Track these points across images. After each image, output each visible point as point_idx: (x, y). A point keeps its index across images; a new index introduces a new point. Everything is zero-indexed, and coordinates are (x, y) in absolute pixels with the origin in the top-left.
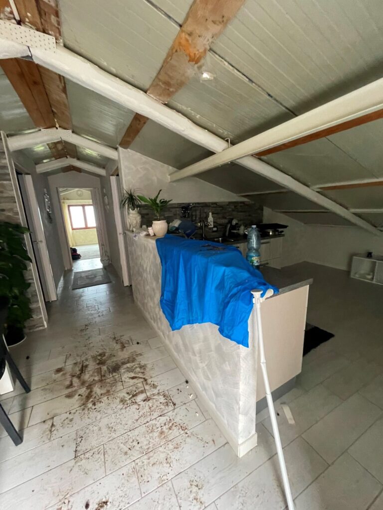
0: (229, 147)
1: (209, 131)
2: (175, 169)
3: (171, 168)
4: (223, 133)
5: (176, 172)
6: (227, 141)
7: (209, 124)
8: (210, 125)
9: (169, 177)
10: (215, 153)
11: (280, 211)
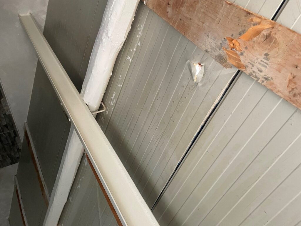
0: (92, 112)
1: (111, 78)
2: (43, 25)
3: (44, 17)
4: (112, 100)
5: (39, 26)
6: (101, 107)
7: (121, 77)
8: (120, 79)
9: (28, 14)
10: (80, 92)
11: (18, 186)
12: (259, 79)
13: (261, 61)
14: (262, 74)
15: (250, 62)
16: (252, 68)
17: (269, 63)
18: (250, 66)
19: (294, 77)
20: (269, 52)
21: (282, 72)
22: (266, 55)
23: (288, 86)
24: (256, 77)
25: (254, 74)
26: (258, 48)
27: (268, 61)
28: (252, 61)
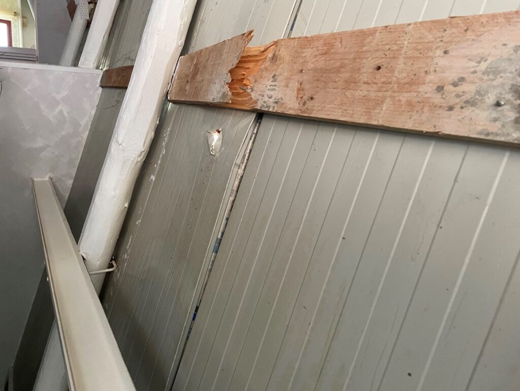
10: (77, 243)
12: (270, 106)
13: (270, 86)
14: (272, 100)
15: (260, 93)
16: (262, 100)
17: (277, 84)
18: (260, 98)
19: (301, 84)
20: (276, 72)
21: (290, 86)
22: (274, 76)
23: (297, 98)
24: (267, 107)
25: (265, 105)
26: (266, 75)
27: (276, 81)
28: (261, 92)
